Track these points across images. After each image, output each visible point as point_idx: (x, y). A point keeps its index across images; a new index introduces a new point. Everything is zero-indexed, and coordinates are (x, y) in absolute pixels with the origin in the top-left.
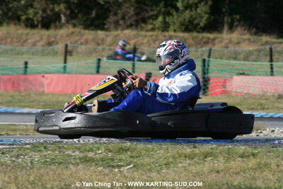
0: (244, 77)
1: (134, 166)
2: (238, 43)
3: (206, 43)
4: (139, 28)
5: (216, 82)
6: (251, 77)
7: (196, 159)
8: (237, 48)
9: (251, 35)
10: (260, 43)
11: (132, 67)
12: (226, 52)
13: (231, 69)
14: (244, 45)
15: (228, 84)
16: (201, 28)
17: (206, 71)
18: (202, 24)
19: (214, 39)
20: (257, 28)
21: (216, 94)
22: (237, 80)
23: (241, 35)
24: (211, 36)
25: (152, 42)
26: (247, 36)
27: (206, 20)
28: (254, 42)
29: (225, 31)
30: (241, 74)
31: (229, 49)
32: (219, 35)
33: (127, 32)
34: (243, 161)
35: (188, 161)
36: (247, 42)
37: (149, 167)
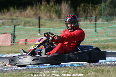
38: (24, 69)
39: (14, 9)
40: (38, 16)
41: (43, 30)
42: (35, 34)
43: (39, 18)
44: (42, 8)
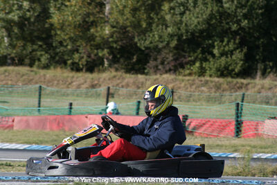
0: (275, 121)
2: (270, 89)
3: (240, 88)
4: (177, 72)
5: (249, 125)
8: (269, 94)
12: (258, 96)
13: (263, 113)
14: (276, 90)
15: (260, 127)
16: (235, 74)
17: (239, 115)
18: (236, 70)
19: (247, 85)
21: (248, 136)
22: (269, 123)
23: (273, 81)
24: (245, 81)
25: (188, 86)
27: (241, 67)
29: (258, 77)
30: (272, 118)
31: (261, 94)
32: (252, 81)
33: (165, 76)
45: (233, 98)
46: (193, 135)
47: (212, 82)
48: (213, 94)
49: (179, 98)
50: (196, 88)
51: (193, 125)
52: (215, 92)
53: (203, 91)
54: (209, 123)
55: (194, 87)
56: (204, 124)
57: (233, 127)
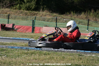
0: (47, 27)
1: (7, 56)
2: (45, 15)
3: (34, 15)
4: (11, 8)
5: (37, 29)
6: (49, 27)
7: (29, 55)
8: (45, 17)
9: (50, 13)
10: (53, 16)
11: (8, 21)
12: (41, 18)
13: (43, 24)
14: (47, 16)
15: (41, 29)
16: (32, 9)
17: (34, 24)
19: (37, 14)
20: (52, 11)
21: (37, 33)
22: (44, 28)
23: (46, 13)
24: (36, 12)
25: (15, 13)
26: (48, 13)
27: (34, 7)
28: (51, 15)
29: (41, 11)
30: (46, 26)
31: (42, 17)
32: (39, 12)
33: (6, 9)
34: (45, 56)
35: (26, 55)
36: (48, 15)
37: (12, 57)
38: (74, 52)
39: (74, 13)
40: (88, 19)
41: (90, 28)
42: (85, 30)
43: (89, 20)
44: (91, 14)
45: (32, 18)
46: (16, 31)
47: (24, 12)
48: (24, 17)
49: (11, 17)
50: (18, 14)
51: (16, 27)
52: (25, 16)
53: (20, 15)
54: (23, 27)
55: (17, 14)
56: (20, 27)
57: (31, 29)
